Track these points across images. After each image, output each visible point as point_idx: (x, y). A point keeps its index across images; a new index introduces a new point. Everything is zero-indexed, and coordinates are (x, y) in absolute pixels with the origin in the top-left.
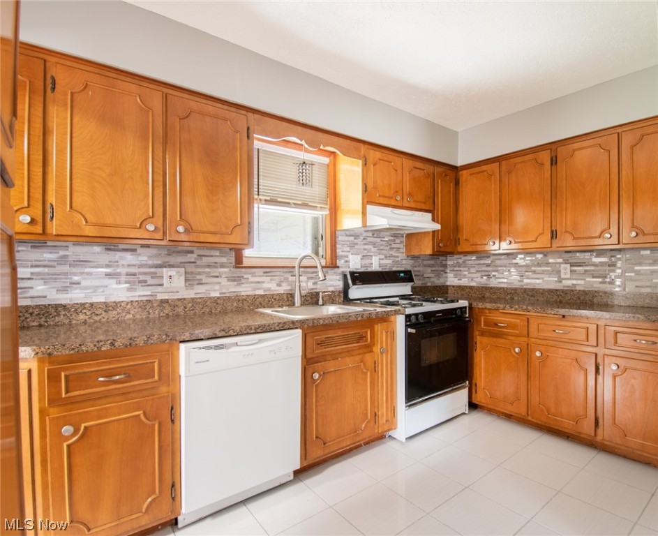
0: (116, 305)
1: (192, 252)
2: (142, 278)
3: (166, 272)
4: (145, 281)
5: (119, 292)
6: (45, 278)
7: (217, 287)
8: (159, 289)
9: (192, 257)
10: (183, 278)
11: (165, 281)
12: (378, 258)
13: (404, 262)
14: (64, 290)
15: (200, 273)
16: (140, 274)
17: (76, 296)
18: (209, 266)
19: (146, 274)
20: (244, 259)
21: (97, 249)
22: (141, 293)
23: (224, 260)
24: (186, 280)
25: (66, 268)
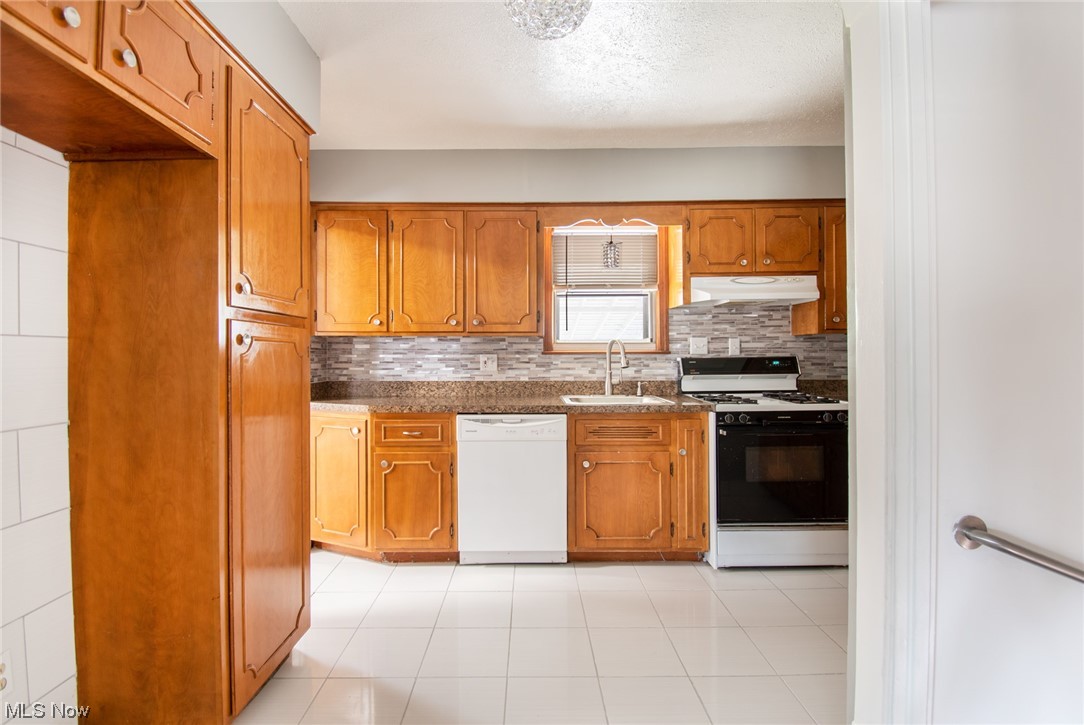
0: (445, 384)
1: (504, 340)
2: (463, 363)
3: (483, 358)
4: (466, 366)
5: (447, 374)
6: (401, 362)
7: (525, 372)
8: (476, 372)
9: (503, 345)
10: (495, 364)
11: (481, 365)
12: (737, 341)
13: (789, 345)
14: (412, 371)
15: (511, 359)
16: (462, 359)
17: (419, 376)
18: (518, 353)
19: (466, 359)
20: (554, 346)
21: (433, 340)
22: (462, 376)
23: (533, 347)
24: (498, 366)
25: (412, 355)
